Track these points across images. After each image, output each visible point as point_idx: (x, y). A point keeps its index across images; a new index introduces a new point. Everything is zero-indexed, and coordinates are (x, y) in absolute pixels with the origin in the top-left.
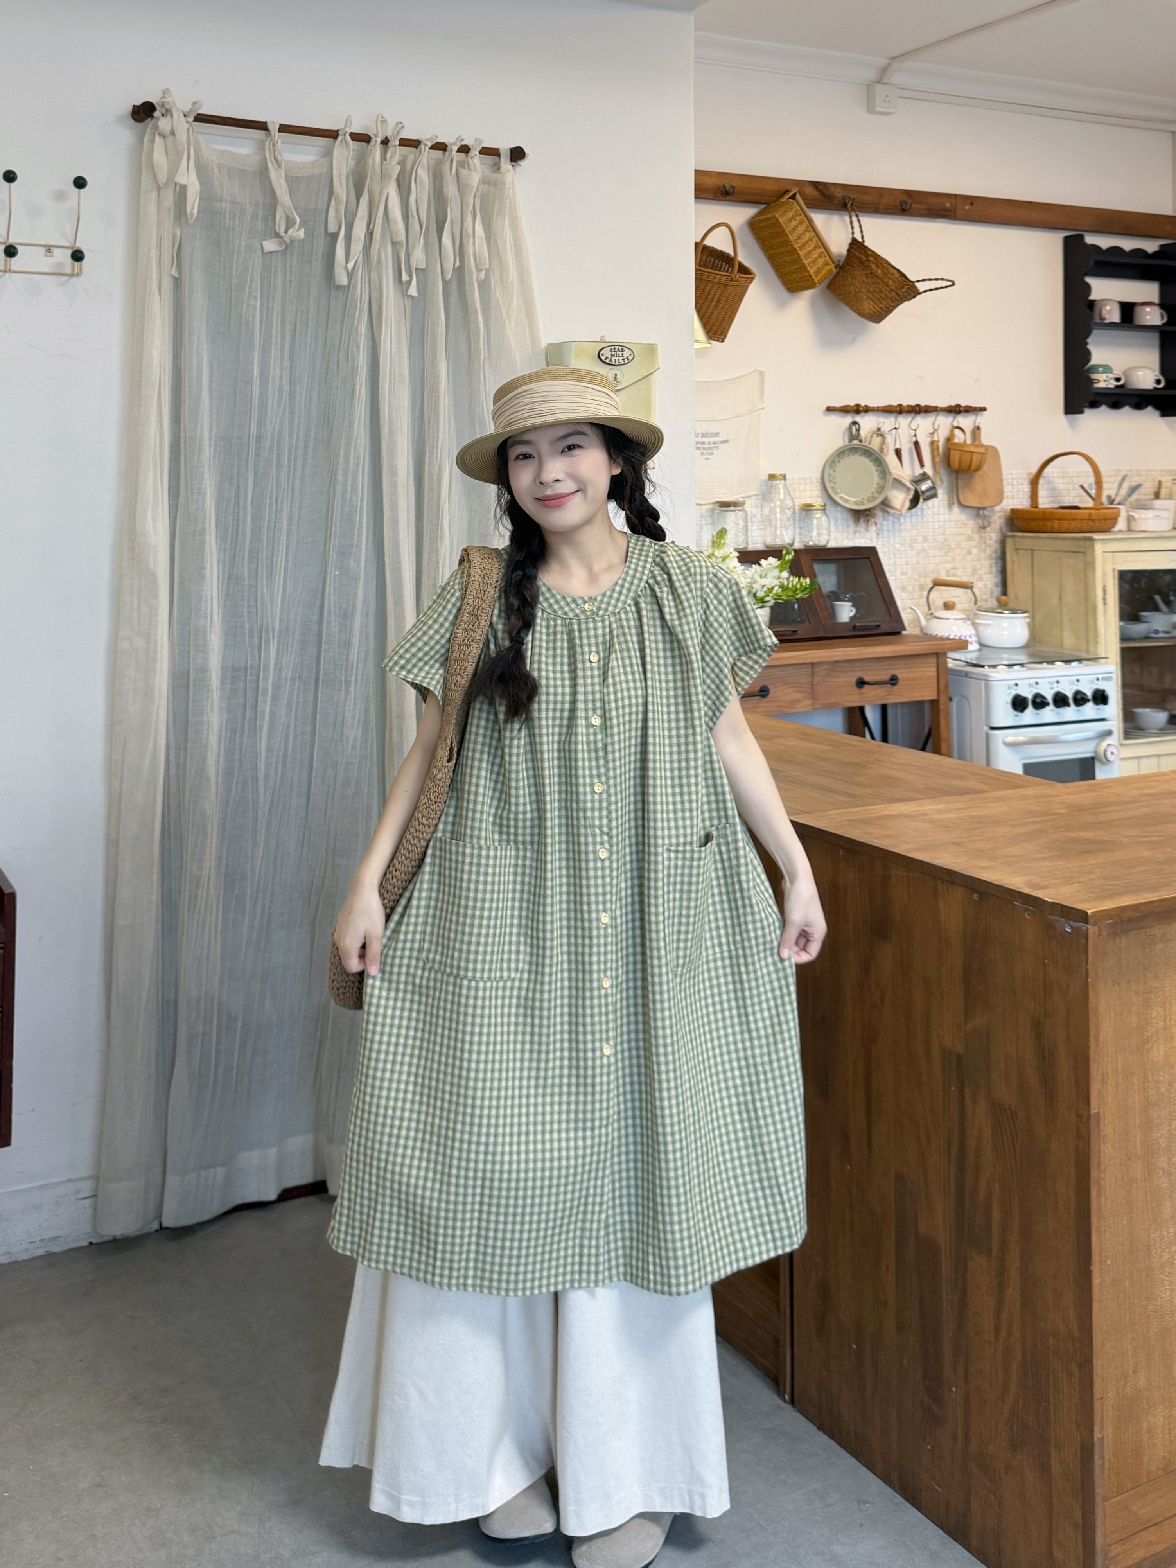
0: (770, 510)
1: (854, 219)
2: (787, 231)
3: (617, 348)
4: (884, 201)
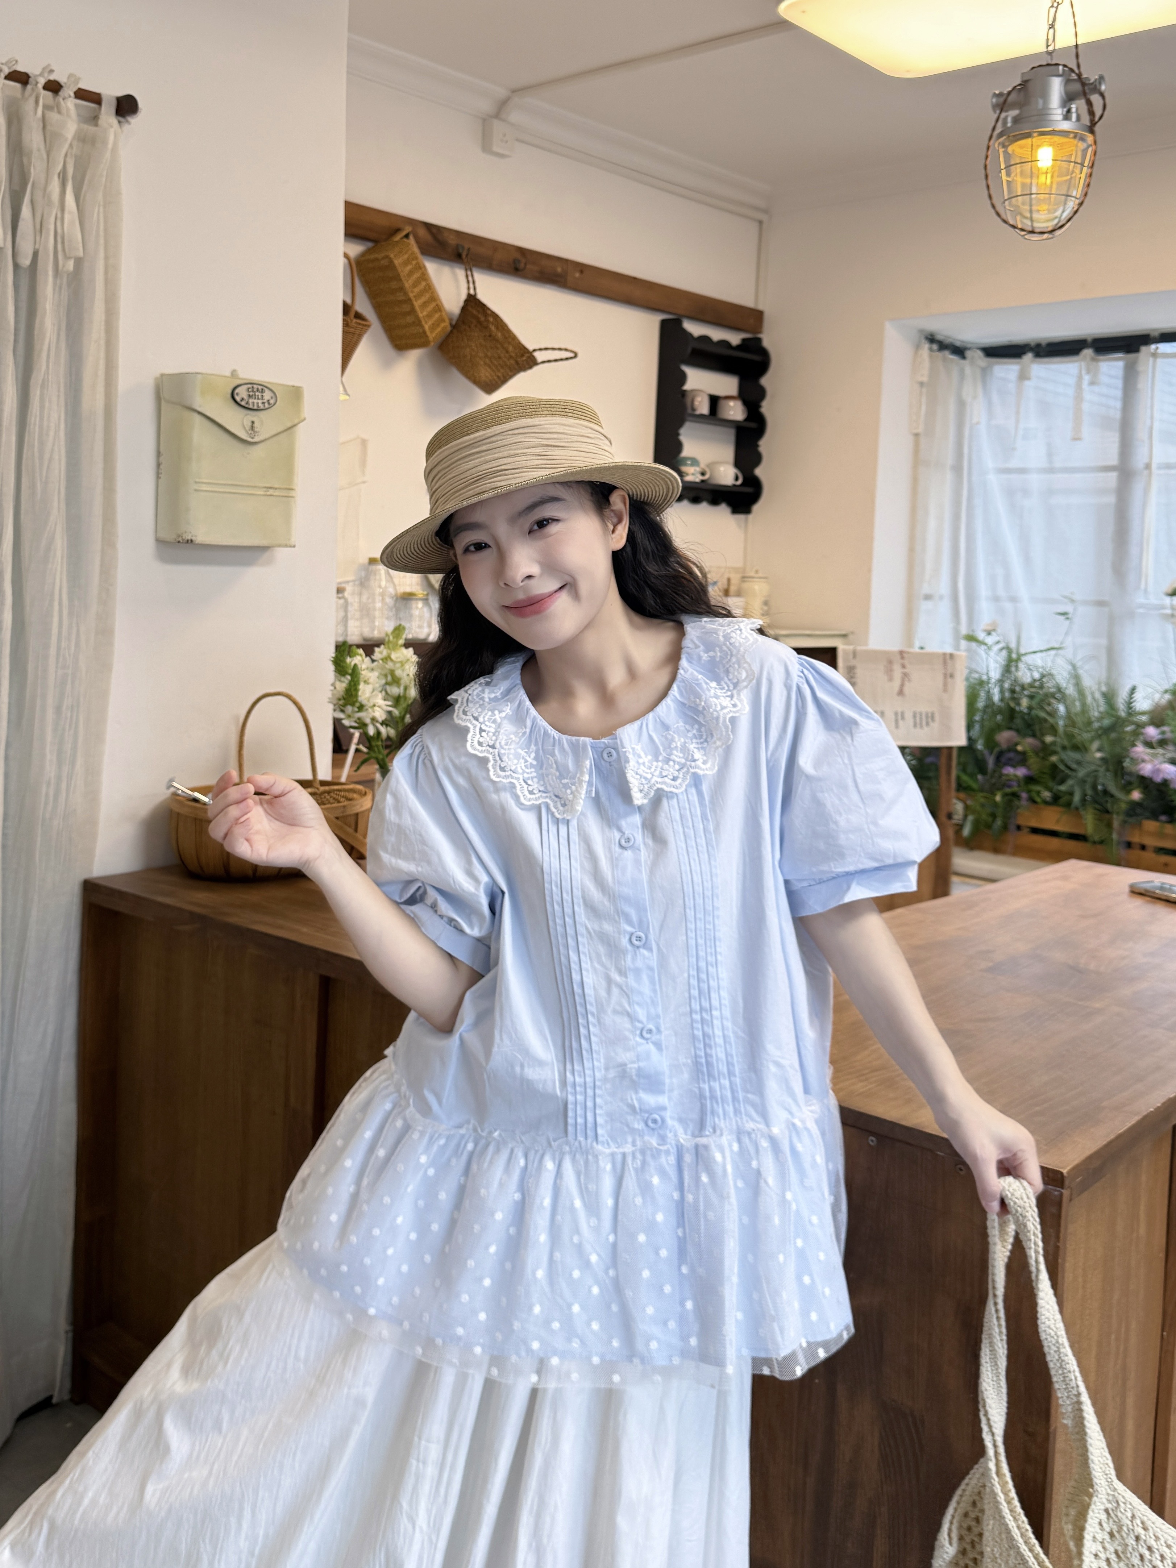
0: (368, 598)
1: (469, 273)
2: (402, 275)
3: (256, 388)
4: (500, 257)
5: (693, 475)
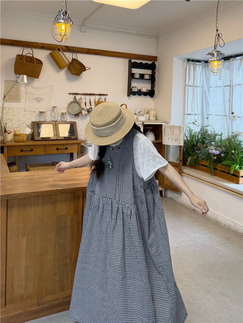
4: (83, 51)
5: (135, 90)
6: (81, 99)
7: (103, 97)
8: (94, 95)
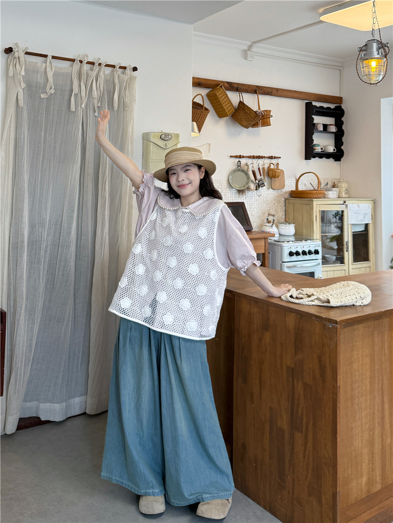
1: (240, 94)
2: (219, 98)
4: (250, 89)
5: (318, 150)
6: (247, 164)
7: (274, 161)
8: (262, 157)
